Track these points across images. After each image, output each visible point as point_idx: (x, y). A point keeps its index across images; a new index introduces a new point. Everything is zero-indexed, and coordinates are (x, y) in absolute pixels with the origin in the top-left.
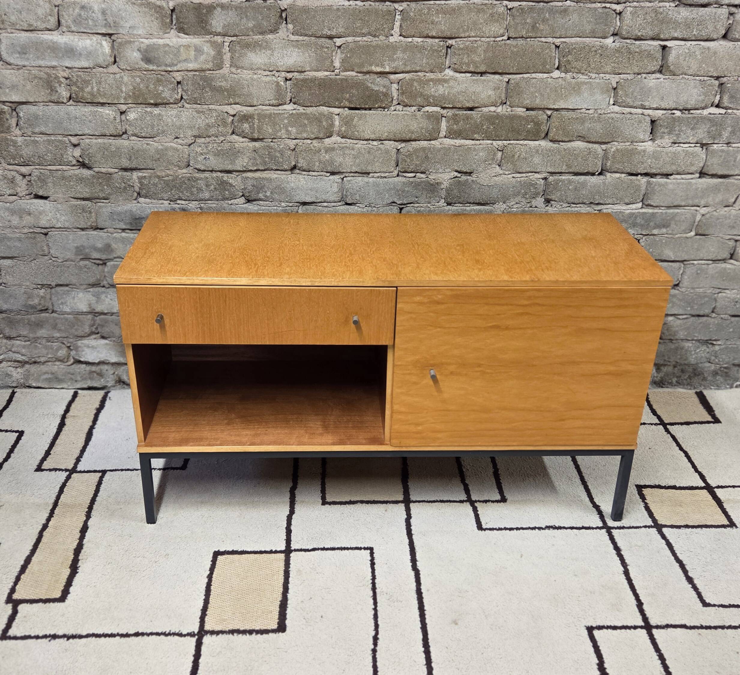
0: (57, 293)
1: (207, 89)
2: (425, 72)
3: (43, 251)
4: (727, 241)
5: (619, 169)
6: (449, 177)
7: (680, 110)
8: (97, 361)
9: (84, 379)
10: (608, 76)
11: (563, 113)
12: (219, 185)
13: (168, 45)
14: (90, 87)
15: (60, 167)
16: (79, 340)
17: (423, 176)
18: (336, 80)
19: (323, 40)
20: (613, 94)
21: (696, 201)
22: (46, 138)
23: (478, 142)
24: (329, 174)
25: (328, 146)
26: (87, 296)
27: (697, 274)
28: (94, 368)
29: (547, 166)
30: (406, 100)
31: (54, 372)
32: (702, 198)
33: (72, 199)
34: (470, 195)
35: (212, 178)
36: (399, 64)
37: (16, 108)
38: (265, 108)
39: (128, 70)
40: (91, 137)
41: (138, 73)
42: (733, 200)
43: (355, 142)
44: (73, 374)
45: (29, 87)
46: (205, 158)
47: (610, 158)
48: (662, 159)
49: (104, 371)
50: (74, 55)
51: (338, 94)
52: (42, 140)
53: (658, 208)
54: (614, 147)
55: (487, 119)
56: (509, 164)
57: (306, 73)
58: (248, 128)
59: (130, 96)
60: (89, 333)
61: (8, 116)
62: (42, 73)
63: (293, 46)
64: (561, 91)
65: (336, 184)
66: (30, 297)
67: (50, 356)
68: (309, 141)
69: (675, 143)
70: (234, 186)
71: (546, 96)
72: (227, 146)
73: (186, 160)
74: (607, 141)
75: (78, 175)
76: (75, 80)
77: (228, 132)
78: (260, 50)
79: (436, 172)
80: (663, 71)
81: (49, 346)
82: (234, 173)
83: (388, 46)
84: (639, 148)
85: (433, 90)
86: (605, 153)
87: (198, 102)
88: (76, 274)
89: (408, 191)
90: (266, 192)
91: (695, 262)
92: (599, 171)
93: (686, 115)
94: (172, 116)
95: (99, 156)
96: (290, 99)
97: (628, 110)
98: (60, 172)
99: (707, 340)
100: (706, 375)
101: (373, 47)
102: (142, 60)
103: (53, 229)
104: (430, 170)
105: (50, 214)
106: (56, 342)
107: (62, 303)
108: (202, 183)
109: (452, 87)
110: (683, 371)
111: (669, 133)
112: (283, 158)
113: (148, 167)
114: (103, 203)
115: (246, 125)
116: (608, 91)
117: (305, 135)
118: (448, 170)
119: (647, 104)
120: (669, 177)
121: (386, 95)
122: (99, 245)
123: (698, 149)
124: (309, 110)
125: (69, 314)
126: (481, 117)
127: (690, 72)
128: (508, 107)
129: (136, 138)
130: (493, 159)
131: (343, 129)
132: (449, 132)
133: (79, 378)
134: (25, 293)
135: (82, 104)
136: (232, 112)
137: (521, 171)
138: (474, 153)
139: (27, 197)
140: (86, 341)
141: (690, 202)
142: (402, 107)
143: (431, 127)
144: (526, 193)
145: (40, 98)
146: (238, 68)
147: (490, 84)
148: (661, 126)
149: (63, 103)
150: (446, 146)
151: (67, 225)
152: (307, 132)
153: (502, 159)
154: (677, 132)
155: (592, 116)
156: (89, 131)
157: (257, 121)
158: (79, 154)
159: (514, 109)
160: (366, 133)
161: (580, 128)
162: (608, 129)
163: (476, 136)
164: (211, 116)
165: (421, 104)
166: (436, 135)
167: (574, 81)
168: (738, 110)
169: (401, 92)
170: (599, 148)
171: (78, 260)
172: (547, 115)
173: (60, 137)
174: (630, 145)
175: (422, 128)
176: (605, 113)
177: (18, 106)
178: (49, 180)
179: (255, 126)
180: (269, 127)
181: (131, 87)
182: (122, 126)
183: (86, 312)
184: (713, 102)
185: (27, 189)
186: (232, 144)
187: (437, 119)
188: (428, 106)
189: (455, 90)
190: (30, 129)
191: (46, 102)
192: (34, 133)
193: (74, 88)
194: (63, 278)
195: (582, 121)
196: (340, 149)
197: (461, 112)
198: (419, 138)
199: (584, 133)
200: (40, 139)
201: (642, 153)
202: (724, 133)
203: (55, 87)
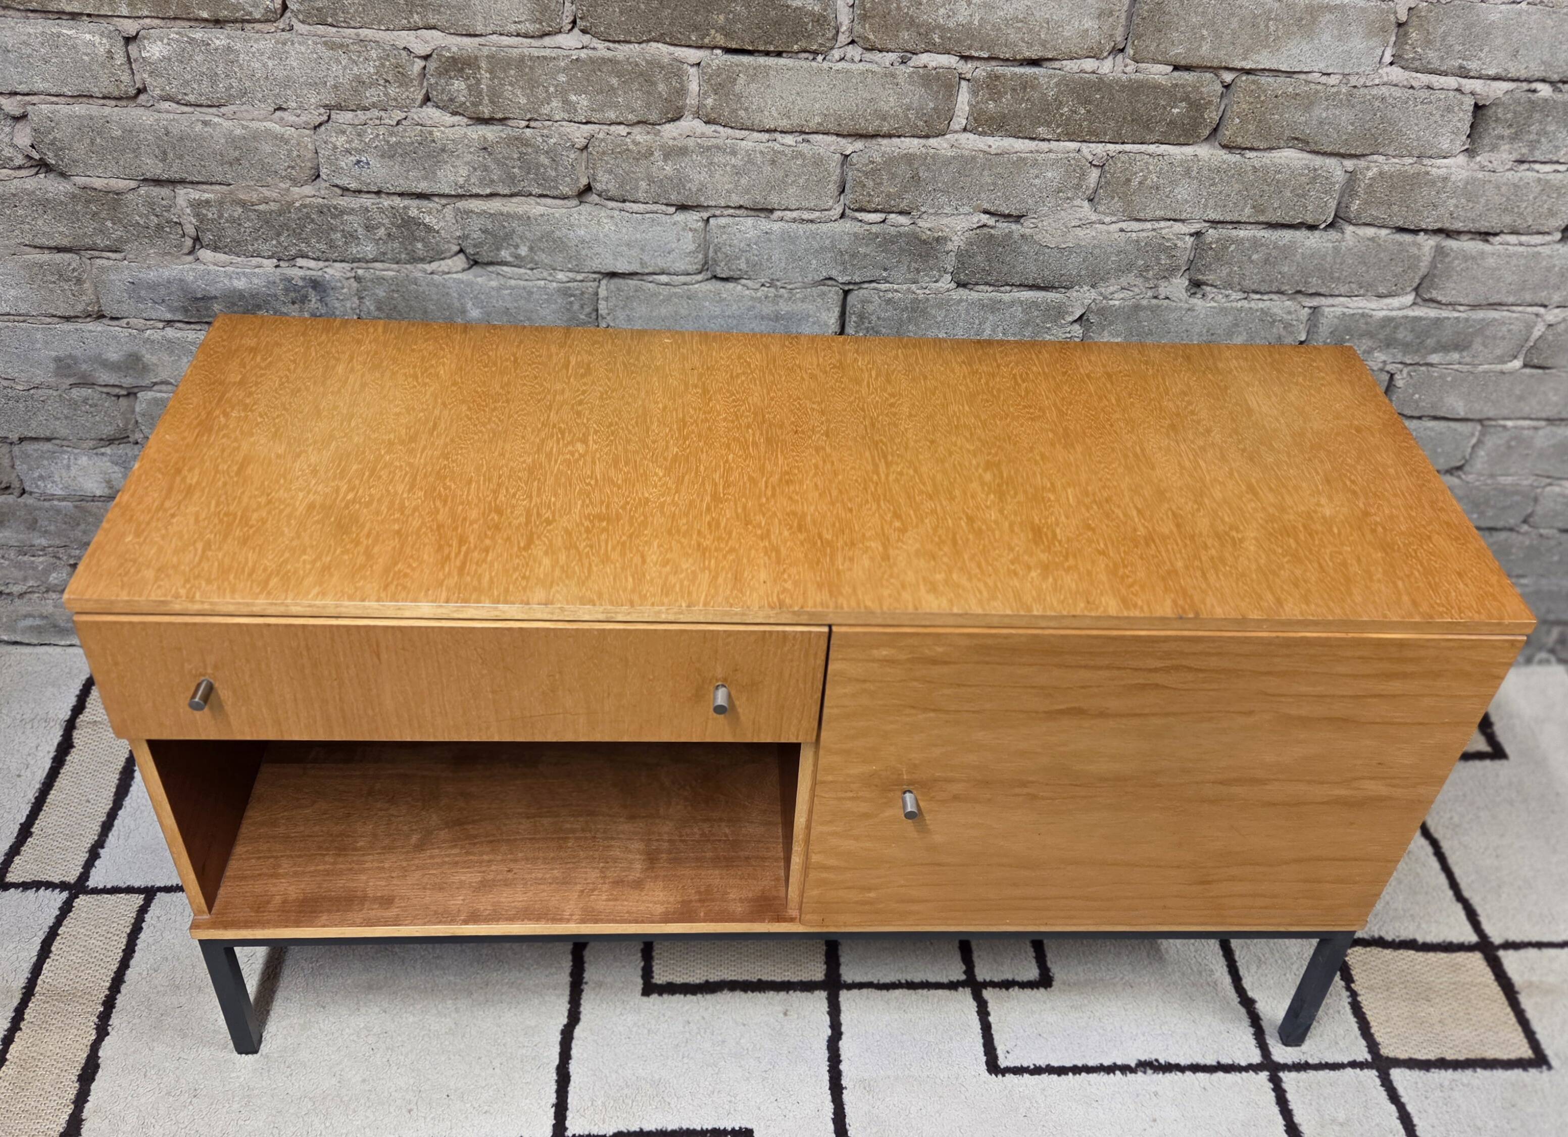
0: (26, 455)
5: (1377, 218)
6: (966, 225)
7: (1552, 83)
11: (1264, 80)
12: (398, 227)
17: (902, 220)
20: (1393, 38)
21: (1543, 295)
23: (1044, 146)
24: (673, 209)
25: (671, 143)
26: (99, 463)
27: (1509, 447)
29: (1205, 206)
30: (871, 37)
31: (45, 612)
32: (1557, 288)
33: (28, 249)
34: (1014, 267)
35: (382, 211)
38: (505, 40)
40: (54, 99)
43: (739, 134)
46: (358, 162)
47: (1361, 192)
48: (1483, 200)
51: (697, 12)
53: (1450, 308)
54: (1374, 166)
55: (1072, 91)
56: (1116, 199)
58: (465, 92)
64: (1267, 26)
65: (691, 234)
67: (31, 583)
68: (622, 130)
69: (1522, 162)
70: (438, 232)
71: (1227, 38)
72: (411, 134)
73: (309, 164)
74: (1359, 151)
75: (33, 192)
77: (414, 100)
79: (936, 214)
81: (24, 562)
82: (436, 199)
84: (1434, 171)
85: (942, 11)
86: (1350, 179)
87: (330, 20)
88: (66, 418)
89: (865, 255)
90: (517, 247)
91: (1509, 423)
92: (1329, 221)
94: (262, 54)
95: (81, 148)
96: (571, 18)
97: (1425, 79)
104: (923, 209)
106: (41, 556)
107: (41, 477)
108: (355, 223)
109: (993, 7)
111: (1514, 138)
112: (556, 169)
113: (214, 180)
114: (108, 259)
115: (458, 85)
116: (1384, 30)
117: (612, 115)
118: (967, 209)
119: (1473, 66)
120: (1491, 239)
121: (820, 20)
122: (113, 355)
124: (623, 51)
125: (63, 499)
126: (1057, 85)
128: (1128, 61)
129: (174, 105)
130: (1077, 187)
131: (709, 102)
132: (976, 119)
135: (18, 14)
136: (421, 49)
137: (1142, 215)
138: (1034, 171)
141: (1528, 297)
142: (860, 50)
143: (931, 105)
144: (1147, 268)
148: (1496, 120)
150: (966, 153)
151: (23, 308)
152: (616, 106)
153: (1098, 186)
154: (1533, 137)
155: (1334, 90)
156: (46, 85)
157: (488, 75)
158: (28, 141)
159: (1143, 65)
160: (766, 113)
161: (1301, 118)
162: (1368, 125)
163: (1042, 131)
164: (367, 59)
165: (910, 46)
166: (942, 123)
167: (1302, 2)
169: (860, 14)
170: (1337, 169)
171: (66, 386)
172: (1224, 81)
174: (1412, 164)
175: (908, 108)
176: (1366, 86)
179: (483, 87)
180: (518, 92)
182: (133, 77)
183: (101, 496)
186: (426, 131)
187: (947, 85)
188: (926, 51)
189: (1000, 13)
194: (34, 423)
195: (1309, 102)
196: (701, 152)
197: (1010, 71)
198: (901, 132)
199: (1307, 130)
201: (1439, 185)
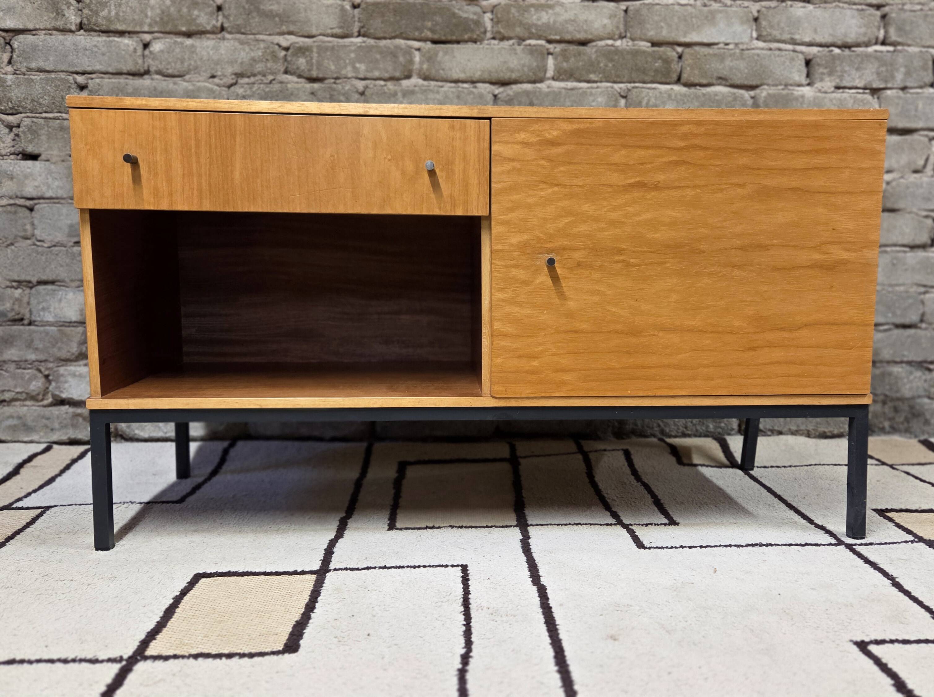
0: (38, 293)
1: (254, 14)
3: (25, 230)
4: (924, 219)
7: (839, 47)
8: (84, 398)
9: (64, 427)
10: (746, 4)
11: (697, 48)
14: (106, 11)
15: (59, 114)
16: (62, 366)
18: (414, 5)
20: (754, 27)
22: (44, 77)
23: (595, 85)
25: (406, 88)
26: (79, 297)
27: (894, 265)
28: (79, 410)
30: (502, 31)
31: (21, 414)
37: (11, 40)
38: (326, 39)
40: (103, 75)
42: (923, 162)
43: (440, 84)
44: (48, 419)
45: (29, 9)
47: (762, 103)
51: (418, 21)
52: (39, 78)
54: (763, 93)
55: (604, 55)
58: (305, 64)
59: (156, 22)
60: (77, 353)
64: (692, 21)
66: (1, 299)
67: (18, 390)
68: (382, 83)
69: (839, 88)
71: (674, 27)
72: (276, 86)
74: (754, 83)
76: (87, 1)
77: (279, 70)
81: (18, 374)
84: (795, 93)
85: (535, 17)
86: (754, 101)
87: (243, 30)
88: (67, 265)
91: (888, 249)
93: (847, 52)
94: (208, 48)
96: (357, 30)
97: (776, 45)
98: (58, 121)
99: (921, 362)
100: (928, 416)
103: (41, 201)
105: (39, 178)
106: (29, 368)
107: (43, 309)
109: (557, 14)
110: (896, 410)
111: (830, 74)
115: (302, 62)
116: (748, 21)
117: (377, 74)
119: (797, 37)
121: (477, 24)
123: (868, 97)
124: (383, 43)
125: (51, 325)
126: (596, 52)
128: (628, 40)
129: (161, 77)
131: (425, 66)
132: (558, 72)
133: (56, 426)
135: (95, 33)
136: (285, 44)
138: (591, 98)
139: (12, 157)
140: (72, 368)
142: (498, 40)
143: (535, 64)
145: (41, 24)
147: (605, 10)
148: (819, 65)
149: (71, 31)
150: (556, 90)
151: (60, 193)
152: (379, 69)
154: (839, 74)
155: (733, 51)
156: (101, 67)
157: (316, 55)
159: (636, 42)
160: (453, 71)
161: (719, 66)
162: (755, 69)
163: (592, 77)
164: (258, 49)
165: (521, 35)
166: (541, 75)
167: (706, 9)
168: (909, 45)
169: (496, 21)
170: (746, 95)
171: (71, 244)
172: (678, 53)
173: (63, 75)
174: (783, 89)
175: (524, 65)
176: (748, 49)
177: (13, 37)
178: (43, 132)
179: (314, 61)
180: (331, 63)
181: (158, 11)
182: (144, 62)
183: (75, 322)
184: (877, 38)
185: (13, 146)
186: (284, 85)
187: (542, 54)
188: (530, 38)
189: (563, 18)
190: (25, 64)
191: (49, 30)
192: (30, 69)
193: (86, 11)
194: (48, 270)
195: (721, 58)
196: (422, 93)
197: (572, 48)
198: (521, 79)
199: (725, 73)
200: (37, 77)
201: (801, 100)
202: (896, 74)
203: (62, 10)
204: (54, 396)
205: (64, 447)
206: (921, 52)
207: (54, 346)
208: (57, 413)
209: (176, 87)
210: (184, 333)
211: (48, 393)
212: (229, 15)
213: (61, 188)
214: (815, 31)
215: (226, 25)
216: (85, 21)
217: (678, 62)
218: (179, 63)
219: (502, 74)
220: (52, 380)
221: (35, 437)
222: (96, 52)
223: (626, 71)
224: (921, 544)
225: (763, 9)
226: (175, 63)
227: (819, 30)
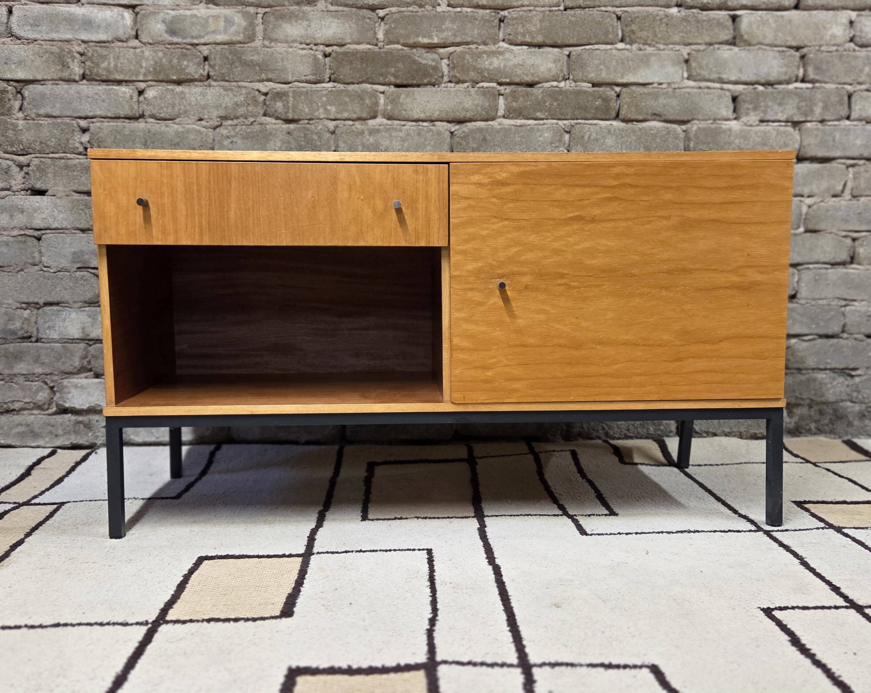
0: (45, 313)
1: (237, 64)
2: (476, 43)
3: (33, 258)
4: (843, 239)
7: (763, 85)
8: (85, 408)
9: (67, 433)
10: (677, 47)
11: (634, 88)
13: (196, 16)
14: (106, 63)
15: (64, 155)
16: (66, 378)
18: (379, 53)
19: (365, 11)
20: (685, 68)
21: (799, 190)
22: (51, 121)
23: (541, 122)
25: (372, 127)
26: (81, 317)
27: (816, 280)
28: (80, 418)
29: (622, 148)
30: (458, 75)
31: (29, 422)
32: (804, 185)
33: (74, 194)
36: (448, 36)
37: (21, 89)
38: (300, 85)
39: (151, 44)
40: (103, 119)
41: (161, 47)
42: (840, 188)
43: (403, 123)
44: (53, 426)
45: (38, 63)
46: (232, 142)
47: (693, 138)
48: (751, 139)
49: (94, 422)
50: (92, 27)
51: (382, 68)
52: (46, 123)
54: (694, 127)
55: (549, 95)
56: (579, 146)
57: (346, 47)
58: (282, 107)
59: (150, 72)
60: (78, 367)
61: (11, 96)
62: (54, 47)
63: (332, 16)
64: (628, 64)
66: (11, 319)
67: (27, 400)
68: (351, 123)
69: (763, 121)
71: (612, 69)
72: (257, 127)
73: (210, 144)
74: (685, 118)
75: (83, 163)
76: (90, 54)
77: (259, 113)
78: (296, 21)
80: (737, 42)
81: (27, 385)
83: (435, 16)
84: (723, 126)
85: (487, 63)
86: (686, 134)
87: (227, 78)
88: (71, 288)
91: (811, 266)
93: (770, 89)
94: (196, 95)
95: (109, 141)
96: (328, 76)
97: (705, 84)
98: (63, 161)
99: (843, 369)
100: (851, 419)
101: (419, 17)
102: (167, 32)
103: (48, 231)
105: (46, 211)
106: (36, 381)
107: (49, 328)
109: (508, 60)
110: (821, 413)
111: (755, 109)
112: (320, 141)
115: (279, 105)
116: (679, 63)
117: (346, 115)
119: (724, 76)
121: (435, 69)
123: (790, 129)
124: (351, 87)
125: (56, 342)
126: (542, 93)
127: (767, 41)
128: (571, 81)
129: (154, 120)
130: (560, 141)
131: (389, 108)
132: (508, 111)
133: (60, 432)
134: (6, 314)
135: (96, 83)
136: (264, 90)
138: (538, 134)
139: (23, 192)
140: (75, 380)
142: (453, 84)
143: (487, 104)
145: (49, 75)
146: (271, 40)
147: (550, 56)
148: (744, 101)
149: (75, 81)
150: (506, 127)
151: (65, 224)
152: (348, 111)
153: (570, 141)
154: (763, 108)
155: (666, 90)
156: (101, 112)
157: (292, 99)
158: (87, 139)
159: (578, 83)
160: (414, 111)
161: (654, 104)
162: (686, 106)
163: (539, 115)
164: (241, 94)
165: (475, 78)
166: (494, 114)
167: (641, 52)
168: (826, 83)
169: (452, 67)
170: (678, 128)
171: (75, 269)
172: (616, 92)
173: (67, 120)
174: (712, 124)
175: (477, 106)
176: (679, 88)
177: (24, 86)
178: (50, 170)
179: (290, 105)
180: (305, 106)
181: (152, 62)
182: (139, 107)
183: (77, 339)
184: (797, 77)
185: (24, 183)
186: (263, 126)
187: (493, 95)
188: (482, 81)
189: (512, 62)
190: (34, 111)
191: (56, 80)
192: (39, 115)
193: (88, 63)
194: (53, 293)
195: (656, 96)
196: (386, 131)
197: (520, 89)
198: (475, 118)
199: (659, 110)
200: (45, 122)
201: (728, 133)
202: (815, 109)
203: (68, 63)
204: (57, 405)
205: (66, 451)
206: (837, 88)
207: (58, 360)
208: (61, 420)
209: (168, 129)
210: (177, 348)
211: (53, 402)
212: (215, 65)
213: (66, 220)
214: (741, 71)
215: (211, 74)
216: (88, 72)
217: (617, 100)
218: (170, 108)
219: (458, 114)
220: (57, 391)
221: (41, 443)
222: (97, 99)
223: (570, 109)
224: (831, 530)
225: (693, 52)
226: (167, 108)
227: (744, 70)
